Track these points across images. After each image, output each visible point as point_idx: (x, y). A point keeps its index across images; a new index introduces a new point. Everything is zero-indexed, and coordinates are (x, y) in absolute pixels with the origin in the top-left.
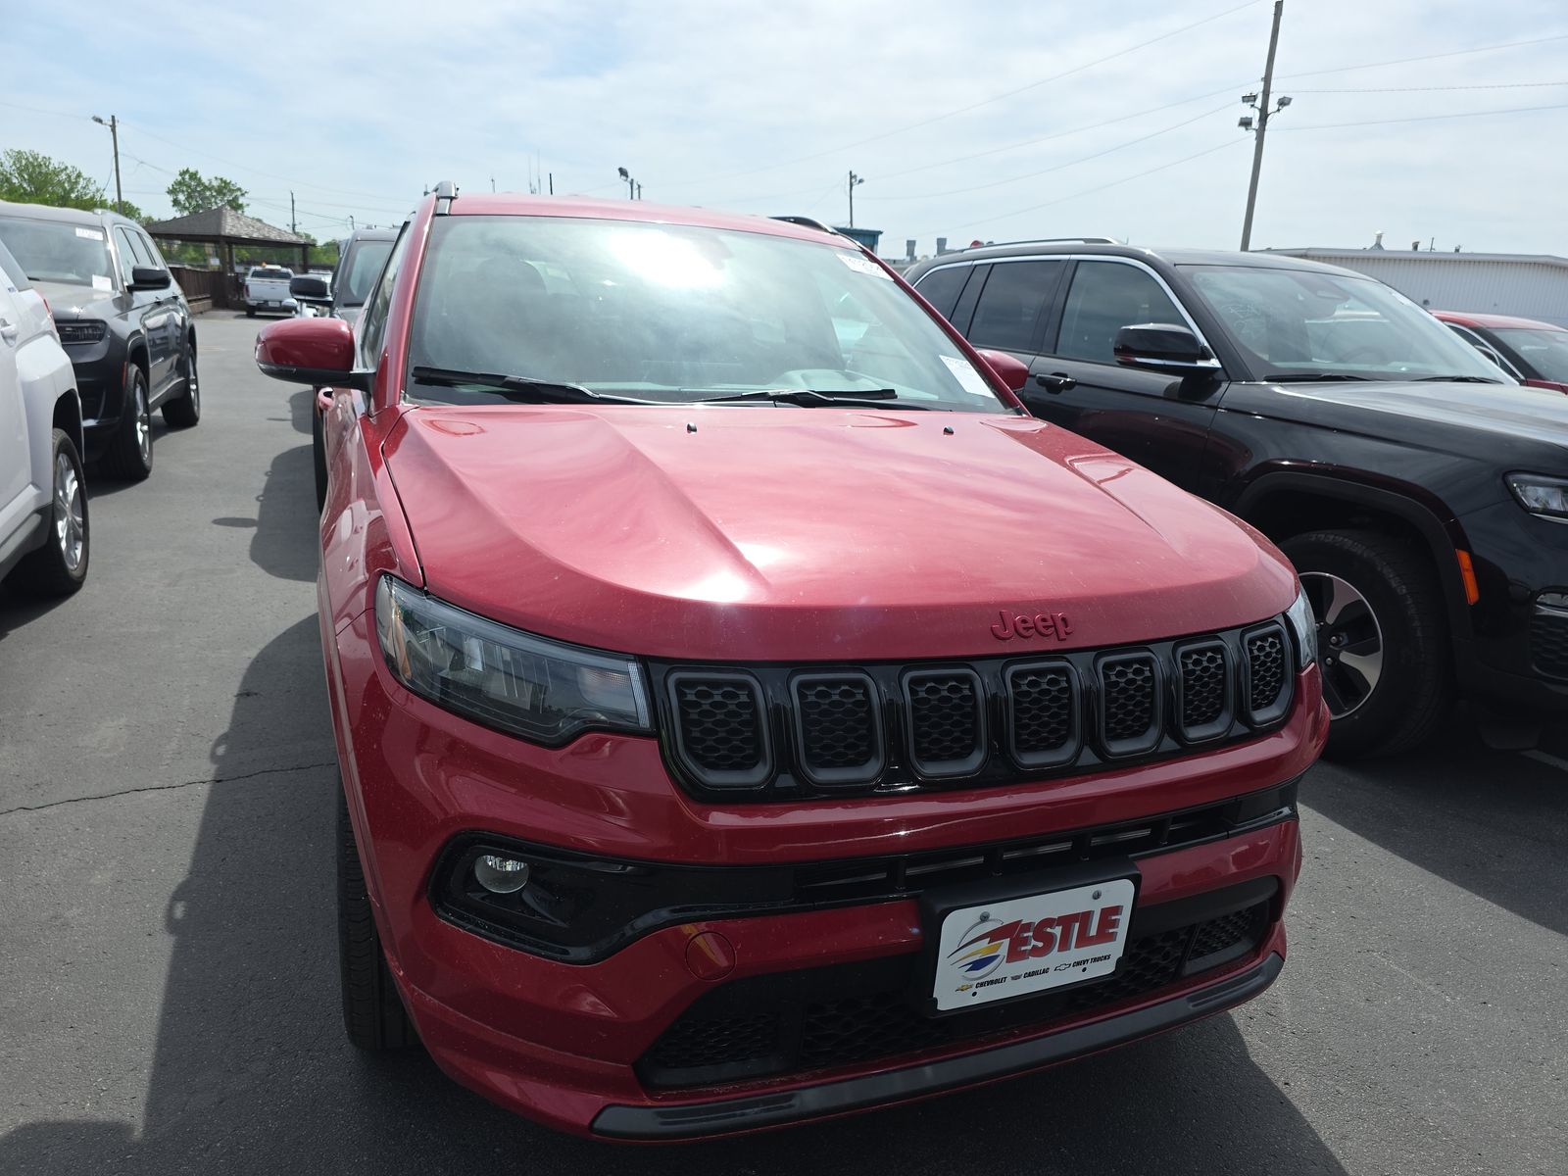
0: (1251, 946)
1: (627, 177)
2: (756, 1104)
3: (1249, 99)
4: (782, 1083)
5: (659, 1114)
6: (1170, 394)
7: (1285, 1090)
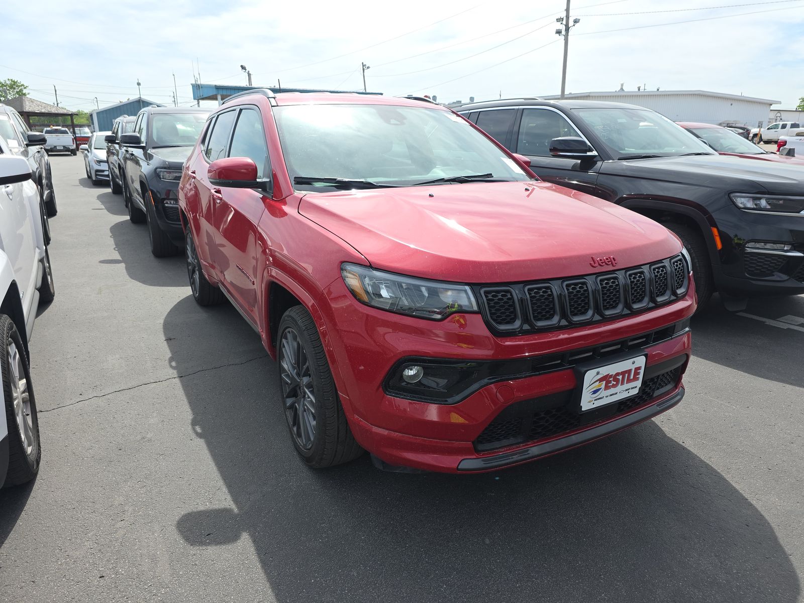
0: (674, 385)
1: (246, 70)
2: (516, 454)
3: (559, 20)
4: (524, 446)
5: (483, 461)
6: (574, 168)
7: (684, 445)
